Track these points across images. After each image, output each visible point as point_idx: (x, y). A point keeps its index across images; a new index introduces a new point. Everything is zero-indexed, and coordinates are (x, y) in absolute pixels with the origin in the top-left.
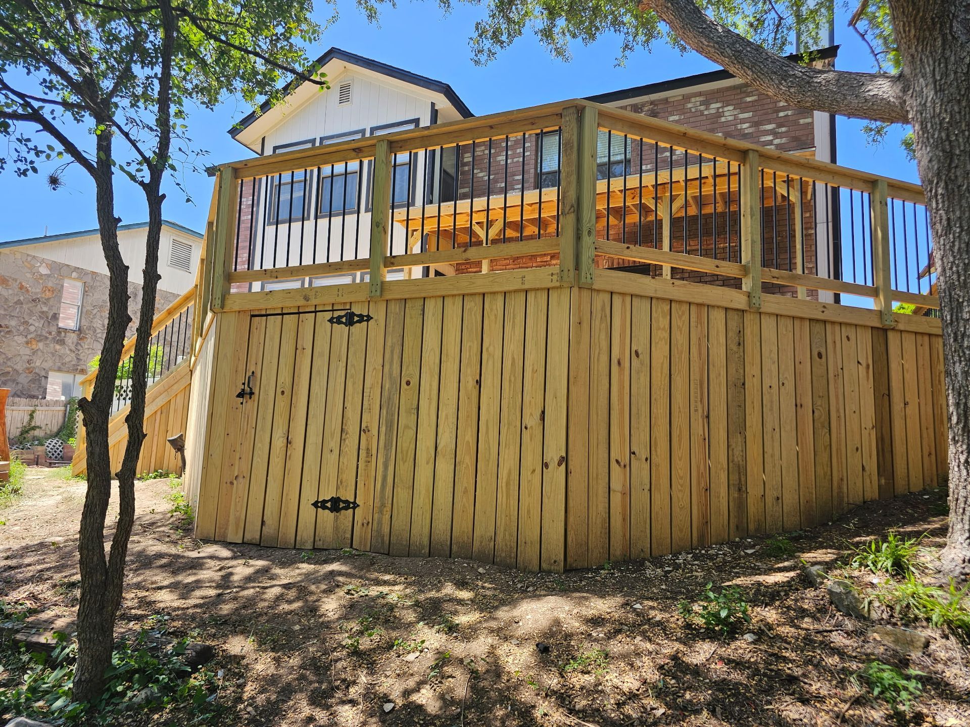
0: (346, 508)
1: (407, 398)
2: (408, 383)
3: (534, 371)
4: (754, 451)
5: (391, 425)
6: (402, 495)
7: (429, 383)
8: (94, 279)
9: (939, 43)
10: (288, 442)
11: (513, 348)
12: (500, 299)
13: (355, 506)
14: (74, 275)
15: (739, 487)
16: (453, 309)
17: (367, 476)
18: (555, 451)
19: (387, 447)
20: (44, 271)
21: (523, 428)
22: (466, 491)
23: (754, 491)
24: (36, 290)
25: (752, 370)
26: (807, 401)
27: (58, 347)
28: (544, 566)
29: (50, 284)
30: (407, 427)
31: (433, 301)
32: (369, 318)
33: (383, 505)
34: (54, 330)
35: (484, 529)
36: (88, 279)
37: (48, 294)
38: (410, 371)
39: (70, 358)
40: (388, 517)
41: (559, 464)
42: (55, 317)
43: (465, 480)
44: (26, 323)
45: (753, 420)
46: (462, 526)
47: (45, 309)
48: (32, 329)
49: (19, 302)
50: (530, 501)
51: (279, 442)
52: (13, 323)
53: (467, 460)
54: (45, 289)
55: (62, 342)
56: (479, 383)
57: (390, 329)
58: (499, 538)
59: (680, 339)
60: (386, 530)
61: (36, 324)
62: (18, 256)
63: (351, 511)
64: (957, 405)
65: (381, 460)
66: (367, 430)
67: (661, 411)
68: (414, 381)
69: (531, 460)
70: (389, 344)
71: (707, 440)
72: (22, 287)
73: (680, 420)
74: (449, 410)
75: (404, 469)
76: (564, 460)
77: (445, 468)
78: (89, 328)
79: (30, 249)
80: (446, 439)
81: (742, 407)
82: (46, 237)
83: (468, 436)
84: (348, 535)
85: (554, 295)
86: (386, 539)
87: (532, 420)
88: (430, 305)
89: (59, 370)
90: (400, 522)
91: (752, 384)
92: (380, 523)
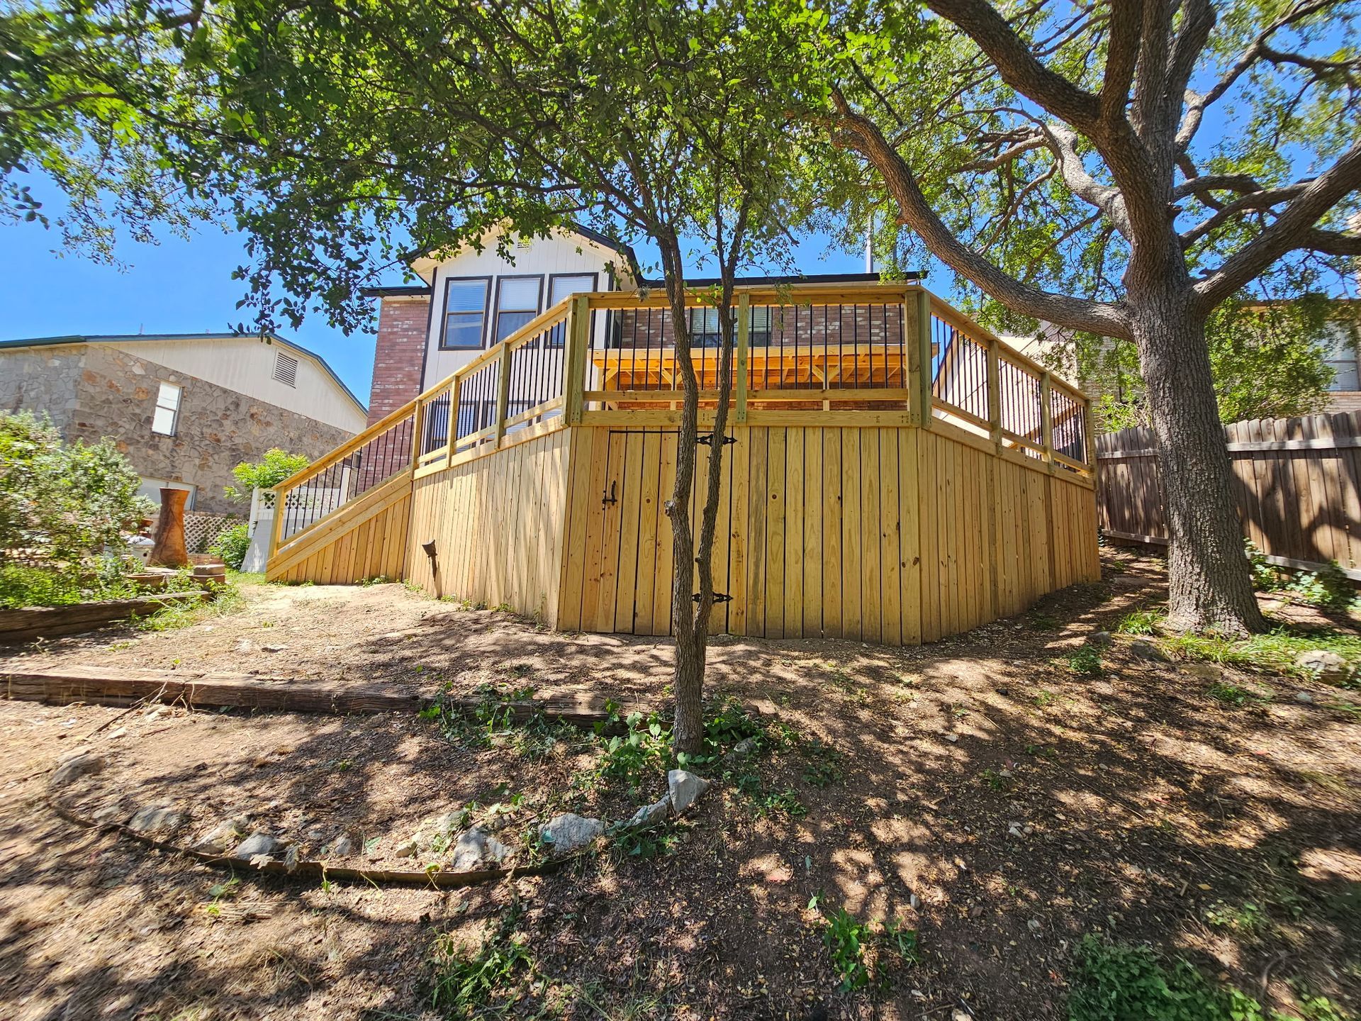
0: (720, 601)
1: (774, 508)
2: (774, 497)
3: (889, 492)
4: (1000, 556)
5: (760, 532)
6: (774, 589)
7: (794, 498)
8: (194, 386)
9: (1164, 289)
10: (657, 544)
11: (870, 473)
12: (856, 432)
13: (729, 598)
14: (172, 378)
15: (994, 583)
16: (814, 438)
17: (739, 573)
18: (909, 556)
19: (757, 548)
20: (138, 370)
21: (882, 535)
22: (833, 585)
23: (1001, 586)
24: (128, 390)
25: (998, 499)
26: (1020, 523)
27: (151, 452)
28: (905, 641)
29: (144, 386)
30: (775, 533)
31: (794, 430)
32: (733, 441)
33: (756, 598)
34: (146, 433)
35: (852, 615)
36: (188, 384)
37: (142, 396)
38: (776, 487)
39: (164, 464)
40: (762, 607)
41: (915, 563)
42: (149, 420)
43: (833, 575)
44: (115, 424)
45: (999, 536)
46: (831, 613)
47: (137, 411)
48: (122, 430)
49: (107, 401)
50: (891, 593)
51: (647, 545)
52: (100, 423)
53: (834, 561)
54: (139, 390)
55: (155, 447)
56: (840, 498)
57: (754, 450)
58: (866, 621)
59: (967, 473)
60: (761, 618)
61: (127, 426)
62: (109, 351)
63: (724, 603)
64: (1184, 525)
65: (752, 561)
66: (737, 535)
67: (960, 526)
68: (780, 495)
69: (891, 559)
70: (754, 463)
71: (981, 547)
72: (111, 386)
73: (968, 534)
74: (814, 520)
75: (775, 568)
76: (917, 560)
77: (813, 567)
78: (187, 435)
79: (123, 347)
80: (813, 543)
81: (994, 525)
82: (140, 336)
83: (834, 541)
84: (724, 623)
85: (903, 434)
86: (762, 625)
87: (890, 529)
88: (792, 434)
89: (152, 476)
90: (774, 611)
91: (998, 508)
92: (754, 613)
